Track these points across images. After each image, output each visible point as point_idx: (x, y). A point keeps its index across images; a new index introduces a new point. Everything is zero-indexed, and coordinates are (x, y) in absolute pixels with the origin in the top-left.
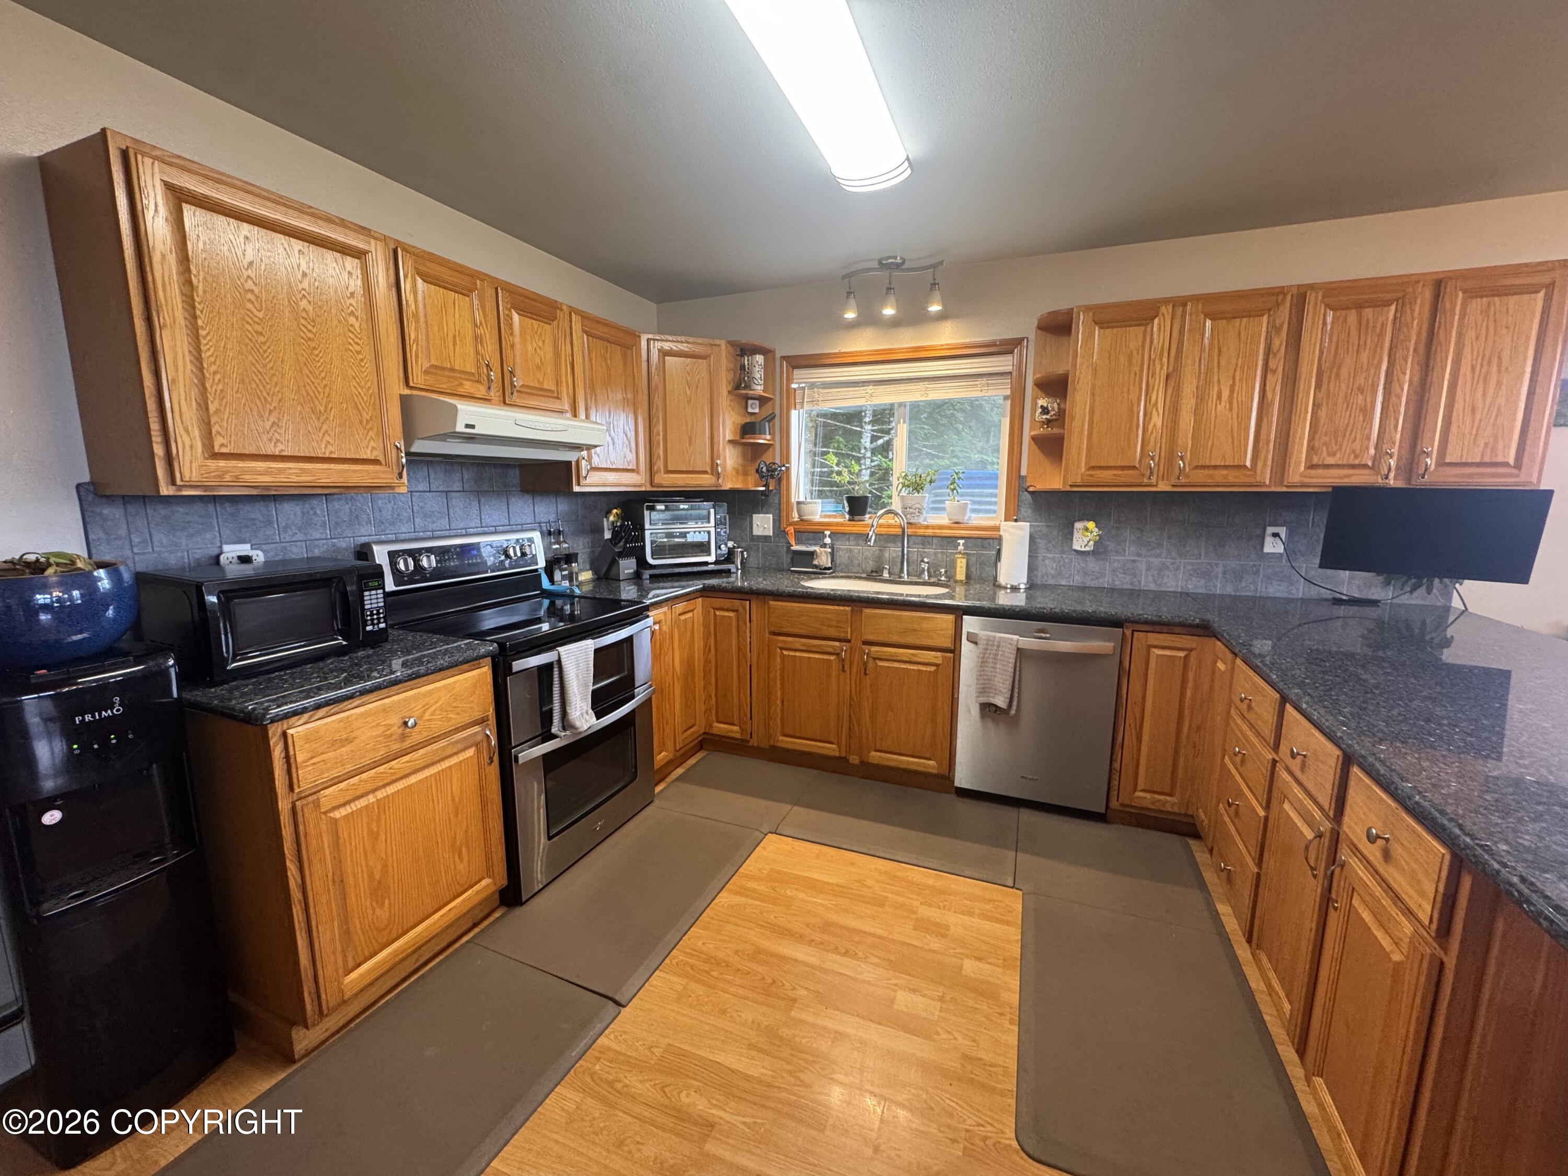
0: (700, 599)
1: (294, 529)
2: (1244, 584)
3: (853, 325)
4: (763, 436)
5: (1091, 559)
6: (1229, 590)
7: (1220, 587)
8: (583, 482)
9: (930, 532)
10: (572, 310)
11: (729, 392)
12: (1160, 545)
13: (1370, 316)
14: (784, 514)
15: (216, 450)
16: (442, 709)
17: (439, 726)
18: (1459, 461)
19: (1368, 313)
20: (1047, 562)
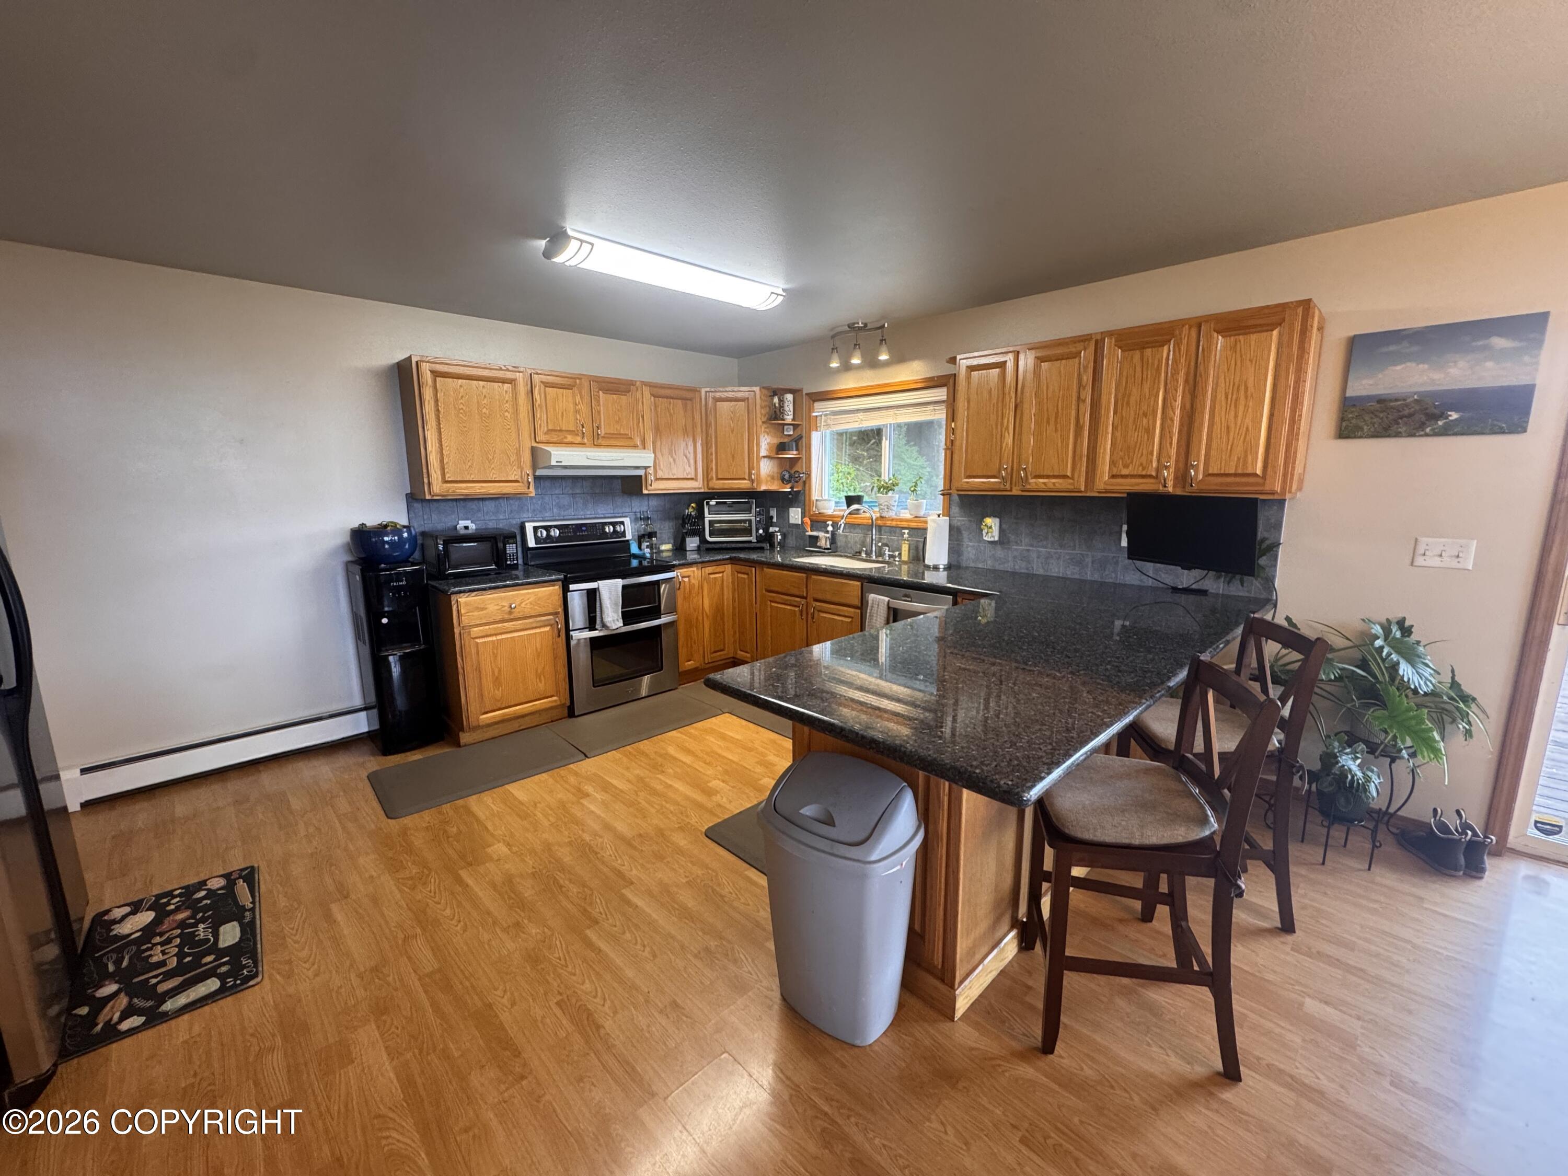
0: (730, 566)
1: (491, 514)
2: (1107, 573)
3: (837, 371)
4: (791, 452)
5: (999, 547)
6: (1096, 577)
7: (1090, 575)
8: (649, 488)
9: (894, 523)
10: (643, 383)
11: (763, 422)
12: (1046, 538)
13: (1150, 354)
14: (807, 508)
15: (447, 479)
16: (531, 603)
17: (528, 611)
18: (1219, 472)
19: (1148, 352)
20: (969, 549)
